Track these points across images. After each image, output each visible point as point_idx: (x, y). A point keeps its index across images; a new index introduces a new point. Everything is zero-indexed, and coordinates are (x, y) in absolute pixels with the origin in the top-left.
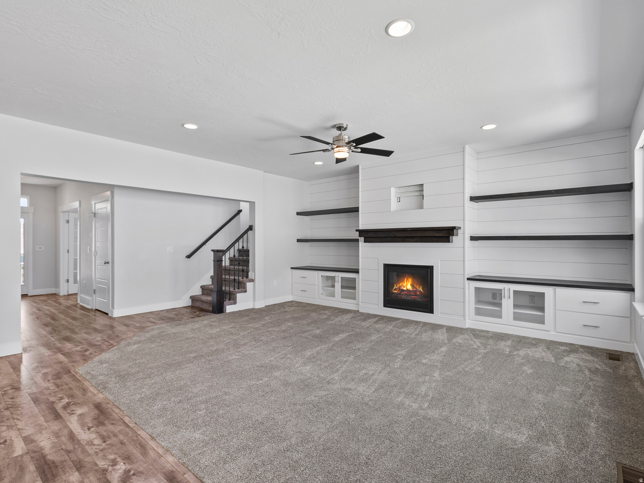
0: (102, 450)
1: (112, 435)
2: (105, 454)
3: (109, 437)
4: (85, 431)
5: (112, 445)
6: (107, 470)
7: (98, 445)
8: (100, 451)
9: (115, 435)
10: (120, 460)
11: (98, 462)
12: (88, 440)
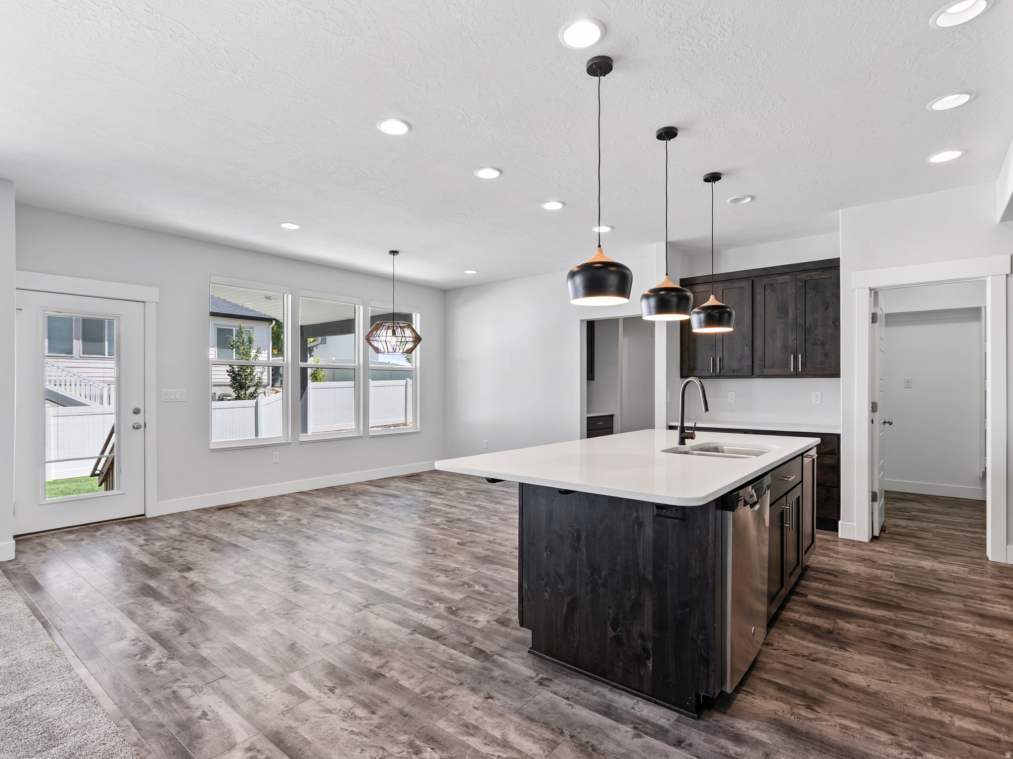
0: (177, 680)
1: (163, 703)
2: (172, 675)
3: (167, 699)
4: (210, 709)
5: (163, 687)
6: (168, 658)
7: (184, 687)
8: (180, 678)
9: (157, 703)
10: (151, 668)
11: (181, 666)
12: (201, 695)
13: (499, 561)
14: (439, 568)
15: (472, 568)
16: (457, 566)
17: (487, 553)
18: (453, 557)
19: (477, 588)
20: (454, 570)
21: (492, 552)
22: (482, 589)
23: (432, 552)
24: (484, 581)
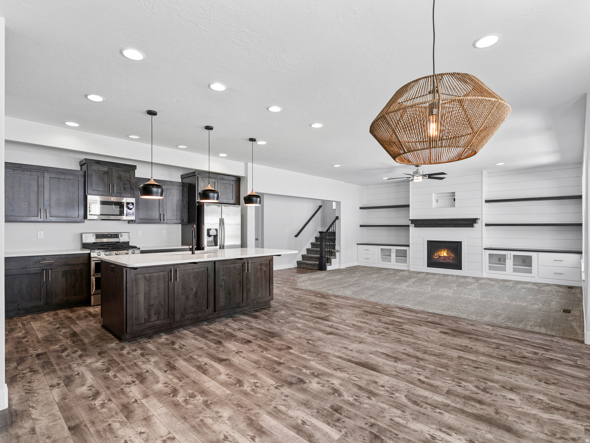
13: (267, 334)
14: (301, 331)
15: (284, 330)
16: (292, 331)
17: (272, 340)
18: (295, 337)
19: (283, 321)
20: (294, 329)
21: (269, 340)
22: (281, 321)
23: (309, 341)
24: (278, 323)
